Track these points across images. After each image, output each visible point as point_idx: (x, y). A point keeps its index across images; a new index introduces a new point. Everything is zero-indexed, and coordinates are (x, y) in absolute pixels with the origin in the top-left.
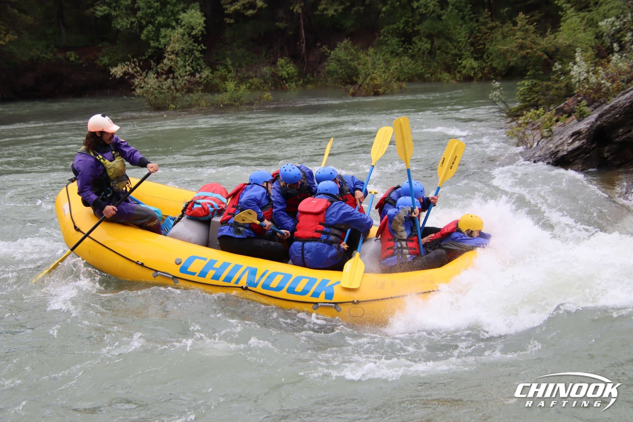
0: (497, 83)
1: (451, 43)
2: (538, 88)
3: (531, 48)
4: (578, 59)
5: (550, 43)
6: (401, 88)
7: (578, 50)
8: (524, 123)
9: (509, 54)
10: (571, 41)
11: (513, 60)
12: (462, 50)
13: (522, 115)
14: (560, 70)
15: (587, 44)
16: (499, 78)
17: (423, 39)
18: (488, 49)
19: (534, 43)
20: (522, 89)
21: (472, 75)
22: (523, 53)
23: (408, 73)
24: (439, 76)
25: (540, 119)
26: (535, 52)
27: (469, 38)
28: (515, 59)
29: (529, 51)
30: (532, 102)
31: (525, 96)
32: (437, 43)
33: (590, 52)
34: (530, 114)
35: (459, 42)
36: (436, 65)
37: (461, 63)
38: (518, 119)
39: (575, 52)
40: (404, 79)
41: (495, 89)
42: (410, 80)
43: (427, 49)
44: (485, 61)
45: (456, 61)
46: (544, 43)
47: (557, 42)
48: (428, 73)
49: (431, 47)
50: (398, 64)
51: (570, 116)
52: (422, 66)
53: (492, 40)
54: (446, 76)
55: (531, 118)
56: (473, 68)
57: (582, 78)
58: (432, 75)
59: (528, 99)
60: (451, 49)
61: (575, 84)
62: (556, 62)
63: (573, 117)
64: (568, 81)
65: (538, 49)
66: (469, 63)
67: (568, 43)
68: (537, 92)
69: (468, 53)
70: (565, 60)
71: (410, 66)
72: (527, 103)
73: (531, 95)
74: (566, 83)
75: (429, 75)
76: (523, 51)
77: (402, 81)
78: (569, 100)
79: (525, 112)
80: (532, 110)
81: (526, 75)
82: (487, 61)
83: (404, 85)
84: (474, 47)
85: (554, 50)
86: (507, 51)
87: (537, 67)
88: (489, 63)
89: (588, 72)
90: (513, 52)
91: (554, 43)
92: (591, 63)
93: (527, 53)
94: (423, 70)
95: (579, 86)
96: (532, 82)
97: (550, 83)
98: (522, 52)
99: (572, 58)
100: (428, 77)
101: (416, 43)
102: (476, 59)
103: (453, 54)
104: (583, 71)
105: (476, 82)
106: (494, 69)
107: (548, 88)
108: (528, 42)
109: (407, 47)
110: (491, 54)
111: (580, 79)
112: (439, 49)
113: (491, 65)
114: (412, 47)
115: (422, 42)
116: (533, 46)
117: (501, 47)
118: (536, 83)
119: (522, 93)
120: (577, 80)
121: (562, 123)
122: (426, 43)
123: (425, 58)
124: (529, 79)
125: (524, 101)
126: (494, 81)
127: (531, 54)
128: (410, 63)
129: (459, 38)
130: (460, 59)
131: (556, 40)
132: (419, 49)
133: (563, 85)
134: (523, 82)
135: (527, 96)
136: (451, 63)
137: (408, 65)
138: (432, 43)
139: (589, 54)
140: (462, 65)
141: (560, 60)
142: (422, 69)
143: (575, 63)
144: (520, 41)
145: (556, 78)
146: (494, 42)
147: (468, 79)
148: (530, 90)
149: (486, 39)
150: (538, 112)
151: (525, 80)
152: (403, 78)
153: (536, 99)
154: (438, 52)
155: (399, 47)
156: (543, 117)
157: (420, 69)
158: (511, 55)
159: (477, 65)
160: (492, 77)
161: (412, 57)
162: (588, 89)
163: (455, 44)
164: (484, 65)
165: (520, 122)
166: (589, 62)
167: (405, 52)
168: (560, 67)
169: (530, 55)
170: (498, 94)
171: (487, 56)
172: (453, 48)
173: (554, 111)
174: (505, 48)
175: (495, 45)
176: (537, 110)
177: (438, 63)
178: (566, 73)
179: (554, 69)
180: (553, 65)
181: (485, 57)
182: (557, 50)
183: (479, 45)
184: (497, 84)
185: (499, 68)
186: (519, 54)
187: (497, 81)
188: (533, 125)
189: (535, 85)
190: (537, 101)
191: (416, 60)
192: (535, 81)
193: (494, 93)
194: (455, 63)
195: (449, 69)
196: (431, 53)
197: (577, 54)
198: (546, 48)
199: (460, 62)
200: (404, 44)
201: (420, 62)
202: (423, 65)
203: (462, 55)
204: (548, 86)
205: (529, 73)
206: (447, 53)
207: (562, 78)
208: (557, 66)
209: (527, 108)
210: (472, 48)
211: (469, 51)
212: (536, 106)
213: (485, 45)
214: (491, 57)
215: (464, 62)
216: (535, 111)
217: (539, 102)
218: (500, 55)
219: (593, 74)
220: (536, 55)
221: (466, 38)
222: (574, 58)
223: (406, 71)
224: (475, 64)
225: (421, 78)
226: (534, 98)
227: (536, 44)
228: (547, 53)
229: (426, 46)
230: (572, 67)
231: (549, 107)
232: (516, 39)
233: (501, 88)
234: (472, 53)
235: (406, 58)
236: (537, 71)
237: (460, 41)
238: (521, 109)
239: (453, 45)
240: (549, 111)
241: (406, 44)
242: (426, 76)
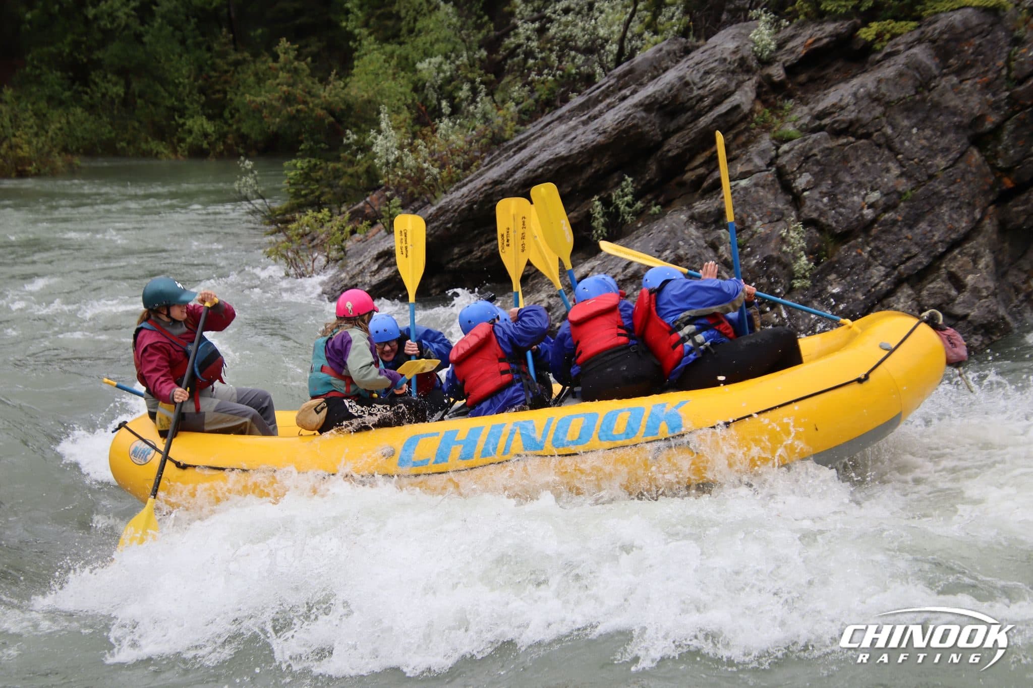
0: (247, 162)
1: (162, 85)
2: (320, 173)
3: (305, 103)
4: (383, 125)
5: (336, 95)
6: (71, 165)
7: (384, 109)
8: (298, 235)
9: (265, 112)
10: (371, 93)
11: (275, 123)
12: (184, 100)
13: (294, 220)
14: (356, 142)
15: (398, 100)
16: (254, 153)
17: (109, 76)
18: (231, 100)
19: (309, 93)
20: (292, 174)
21: (205, 145)
22: (291, 110)
23: (84, 139)
24: (144, 146)
25: (325, 229)
26: (312, 110)
27: (196, 80)
28: (278, 120)
29: (301, 107)
30: (311, 198)
31: (298, 187)
32: (136, 86)
33: (405, 114)
34: (306, 218)
35: (177, 86)
36: (136, 124)
37: (184, 124)
38: (287, 228)
39: (379, 113)
40: (77, 150)
41: (247, 172)
42: (89, 152)
43: (118, 95)
44: (226, 123)
45: (174, 119)
46: (326, 94)
47: (348, 94)
48: (122, 140)
49: (126, 93)
50: (64, 121)
51: (373, 224)
52: (109, 127)
53: (239, 86)
54: (155, 145)
55: (308, 226)
56: (206, 135)
57: (392, 158)
58: (129, 143)
59: (303, 192)
60: (163, 97)
61: (381, 169)
62: (347, 128)
63: (380, 226)
64: (370, 162)
65: (317, 105)
66: (199, 124)
67: (366, 96)
68: (317, 181)
69: (196, 106)
70: (363, 126)
71: (87, 125)
72: (302, 200)
73: (309, 184)
74: (366, 165)
75: (124, 144)
76: (290, 106)
77: (72, 154)
78: (373, 197)
79: (297, 216)
80: (310, 212)
81: (298, 151)
82: (230, 122)
83: (77, 161)
84: (205, 94)
85: (343, 107)
86: (264, 105)
87: (316, 137)
88: (235, 127)
89: (401, 147)
90: (273, 108)
91: (342, 95)
92: (407, 132)
93: (298, 111)
94: (113, 135)
95: (387, 172)
96: (309, 162)
97: (339, 165)
98: (289, 109)
99: (376, 123)
100: (123, 148)
101: (96, 84)
102: (210, 118)
103: (167, 108)
104: (392, 146)
105: (214, 160)
106: (243, 138)
107: (337, 174)
108: (298, 91)
109: (80, 89)
110: (238, 111)
111: (387, 160)
112: (140, 97)
113: (238, 129)
114: (89, 90)
115: (108, 82)
116: (309, 99)
117: (252, 98)
118: (315, 165)
119: (292, 181)
120: (384, 160)
121: (362, 236)
122: (115, 84)
123: (115, 112)
124: (303, 157)
125: (296, 195)
126: (242, 158)
127: (305, 112)
128: (87, 120)
129: (178, 78)
130: (180, 117)
131: (346, 91)
132: (104, 95)
133: (361, 169)
134: (294, 161)
135: (302, 187)
136: (164, 123)
137: (82, 123)
138: (128, 85)
139: (402, 117)
140: (186, 127)
141: (355, 125)
142: (110, 132)
143: (379, 132)
144: (285, 88)
145: (350, 157)
146: (241, 89)
147: (198, 153)
148: (306, 176)
149: (226, 82)
150: (320, 216)
151: (295, 157)
152: (74, 148)
153: (317, 193)
154: (139, 101)
155: (64, 90)
156: (329, 224)
157: (107, 132)
158: (271, 113)
159: (213, 129)
160: (241, 151)
161: (91, 108)
162: (403, 177)
163: (171, 88)
164: (226, 128)
165: (289, 233)
166: (403, 130)
167: (77, 99)
168: (355, 137)
169: (302, 115)
170: (251, 181)
171: (230, 113)
172: (166, 95)
173: (347, 215)
174: (259, 99)
175: (243, 94)
176: (319, 212)
177: (140, 122)
178: (365, 148)
179: (345, 141)
180: (344, 134)
181: (227, 114)
182: (349, 107)
183: (214, 93)
184: (249, 164)
185: (253, 136)
186: (284, 112)
187: (247, 157)
188: (313, 240)
189: (313, 168)
190: (319, 197)
191: (99, 115)
192: (313, 161)
193: (244, 179)
194: (173, 122)
195: (161, 133)
196: (127, 102)
197: (382, 115)
198: (330, 104)
199: (181, 121)
200: (73, 83)
201: (105, 119)
202: (111, 124)
203: (186, 108)
204: (336, 170)
205: (302, 147)
206: (155, 104)
207: (359, 157)
208: (351, 136)
209: (300, 208)
210: (203, 98)
211: (198, 102)
212: (317, 205)
213: (225, 93)
214: (237, 115)
215: (189, 123)
216: (315, 214)
217: (323, 199)
218: (254, 112)
219: (411, 151)
220: (314, 115)
221: (192, 79)
222: (379, 124)
223: (79, 134)
224: (209, 127)
225: (109, 149)
226: (313, 192)
227: (313, 96)
228: (332, 113)
229: (115, 90)
230: (376, 138)
231: (340, 207)
232: (278, 84)
233: (256, 172)
234: (203, 106)
235: (79, 110)
236: (317, 142)
237: (180, 83)
238: (291, 209)
239: (166, 90)
240: (340, 214)
241: (77, 83)
242: (118, 146)
